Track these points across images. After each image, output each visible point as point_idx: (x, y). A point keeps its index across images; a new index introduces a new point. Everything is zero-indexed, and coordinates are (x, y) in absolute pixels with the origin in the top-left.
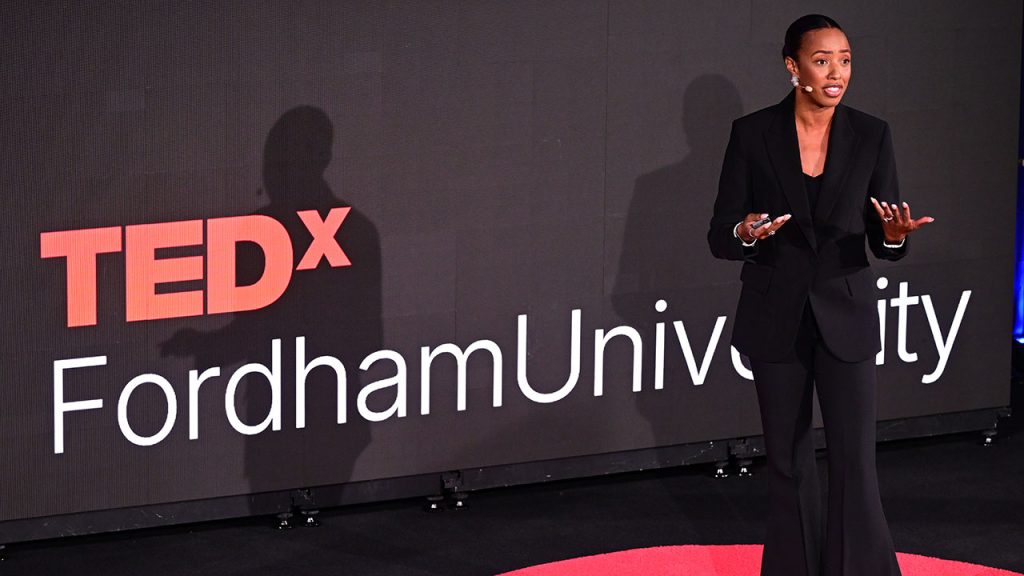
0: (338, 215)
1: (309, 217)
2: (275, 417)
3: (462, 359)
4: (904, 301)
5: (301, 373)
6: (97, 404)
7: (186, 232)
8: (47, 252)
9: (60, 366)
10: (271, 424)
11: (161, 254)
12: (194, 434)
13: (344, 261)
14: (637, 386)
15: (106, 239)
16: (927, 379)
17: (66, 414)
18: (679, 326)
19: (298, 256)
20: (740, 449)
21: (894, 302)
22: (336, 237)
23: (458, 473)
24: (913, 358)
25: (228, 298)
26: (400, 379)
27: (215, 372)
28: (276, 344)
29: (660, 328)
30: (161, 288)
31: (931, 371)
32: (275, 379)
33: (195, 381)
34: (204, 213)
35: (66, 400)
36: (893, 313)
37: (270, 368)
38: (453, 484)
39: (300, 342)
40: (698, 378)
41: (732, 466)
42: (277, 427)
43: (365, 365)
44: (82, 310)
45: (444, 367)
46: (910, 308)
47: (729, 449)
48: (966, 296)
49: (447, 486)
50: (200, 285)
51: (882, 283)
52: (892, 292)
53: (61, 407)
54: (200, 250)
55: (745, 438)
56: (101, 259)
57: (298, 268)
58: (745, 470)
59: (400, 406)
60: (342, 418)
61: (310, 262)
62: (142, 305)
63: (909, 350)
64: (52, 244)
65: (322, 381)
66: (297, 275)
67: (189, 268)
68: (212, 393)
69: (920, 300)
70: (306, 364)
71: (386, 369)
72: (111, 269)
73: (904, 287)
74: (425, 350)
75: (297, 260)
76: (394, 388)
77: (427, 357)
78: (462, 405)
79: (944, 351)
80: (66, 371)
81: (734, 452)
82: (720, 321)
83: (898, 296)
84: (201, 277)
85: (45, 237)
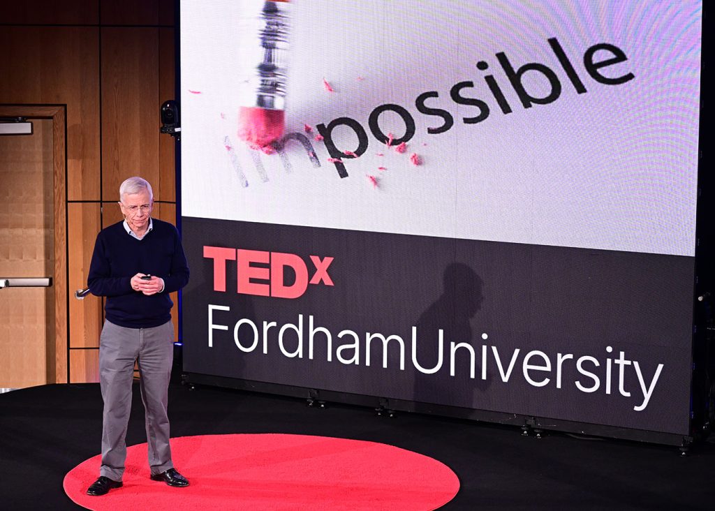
0: (328, 260)
1: (315, 259)
2: (300, 350)
3: (385, 343)
5: (312, 333)
6: (226, 328)
7: (261, 257)
8: (206, 255)
9: (211, 307)
10: (298, 354)
11: (252, 264)
12: (265, 351)
13: (331, 284)
14: (473, 376)
15: (230, 253)
16: (637, 408)
17: (213, 330)
18: (494, 349)
19: (310, 277)
20: (531, 422)
21: (616, 361)
22: (327, 271)
23: (387, 400)
24: (628, 394)
25: (280, 291)
26: (356, 346)
27: (274, 324)
28: (301, 317)
29: (484, 348)
30: (252, 280)
31: (640, 405)
32: (300, 333)
33: (266, 327)
34: (270, 249)
35: (213, 323)
36: (615, 368)
38: (383, 404)
39: (311, 318)
40: (505, 379)
41: (531, 431)
42: (301, 356)
43: (341, 335)
44: (220, 285)
45: (377, 344)
46: (625, 366)
47: (526, 421)
48: (660, 367)
50: (268, 282)
51: (609, 349)
52: (615, 356)
53: (211, 326)
54: (268, 266)
55: (534, 417)
56: (228, 262)
57: (310, 282)
58: (538, 435)
59: (356, 358)
60: (330, 359)
61: (315, 281)
62: (244, 287)
63: (626, 390)
64: (208, 252)
65: (320, 337)
66: (310, 287)
67: (262, 273)
68: (273, 333)
69: (632, 363)
70: (314, 329)
71: (349, 339)
72: (231, 266)
73: (622, 354)
74: (368, 334)
75: (310, 279)
76: (354, 349)
77: (369, 338)
78: (385, 365)
79: (647, 397)
80: (213, 310)
81: (528, 423)
82: (517, 351)
83: (619, 358)
84: (268, 279)
85: (206, 248)
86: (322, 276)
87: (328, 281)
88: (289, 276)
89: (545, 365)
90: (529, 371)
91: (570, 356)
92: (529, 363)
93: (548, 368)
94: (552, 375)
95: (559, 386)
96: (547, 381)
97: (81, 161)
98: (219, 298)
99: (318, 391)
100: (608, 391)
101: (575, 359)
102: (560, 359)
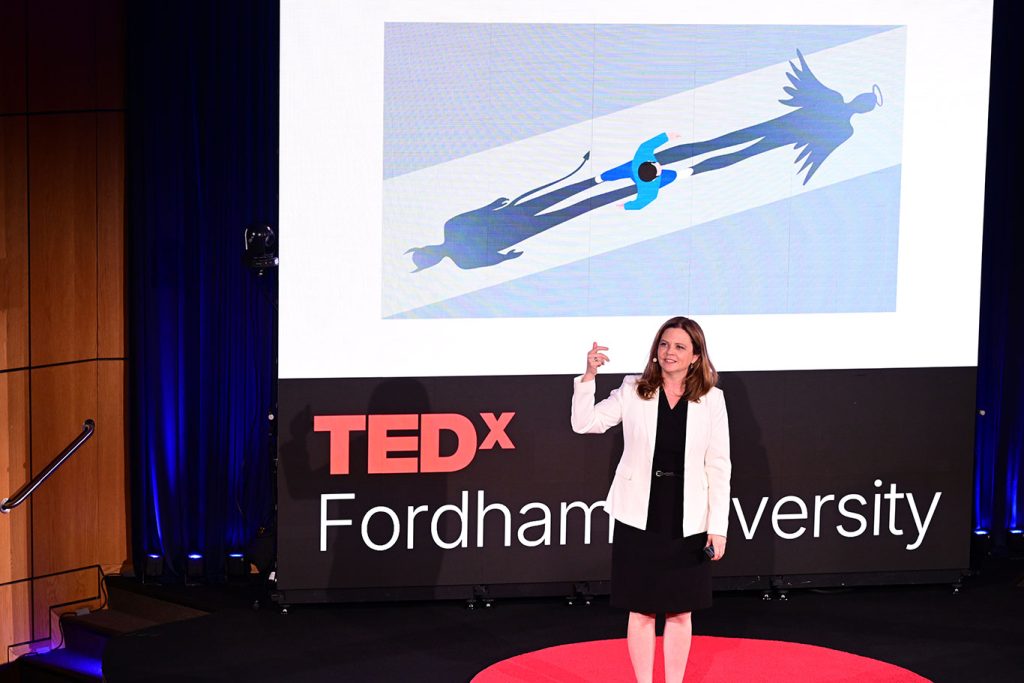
0: (507, 417)
1: (488, 417)
2: (463, 539)
3: (588, 512)
4: (893, 496)
5: (481, 513)
6: (348, 522)
7: (408, 421)
8: (317, 428)
9: (325, 498)
10: (461, 544)
11: (391, 433)
12: (410, 545)
13: (511, 446)
15: (356, 422)
16: (910, 547)
17: (328, 527)
18: (736, 501)
19: (480, 440)
20: (778, 583)
21: (886, 496)
22: (505, 430)
23: (586, 584)
24: (900, 532)
25: (434, 464)
26: (547, 521)
27: (424, 508)
28: (465, 494)
30: (391, 455)
31: (913, 542)
32: (464, 516)
33: (412, 513)
34: (419, 410)
36: (885, 504)
37: (461, 508)
38: (581, 589)
39: (481, 494)
40: (749, 535)
41: (775, 593)
42: (465, 545)
43: (524, 511)
44: (339, 464)
45: (576, 516)
46: (897, 500)
47: (771, 582)
48: (938, 496)
49: (579, 590)
50: (416, 454)
51: (878, 483)
52: (885, 489)
53: (325, 523)
54: (417, 433)
55: (782, 576)
56: (352, 434)
57: (480, 448)
58: (783, 596)
59: (547, 538)
60: (508, 542)
61: (487, 444)
62: (378, 464)
63: (897, 528)
64: (321, 423)
65: (494, 519)
66: (479, 453)
67: (409, 443)
68: (423, 521)
69: (905, 496)
70: (485, 507)
71: (538, 514)
72: (359, 443)
73: (893, 487)
74: (563, 505)
75: (480, 442)
76: (543, 527)
77: (564, 509)
78: (587, 540)
79: (922, 531)
80: (329, 501)
81: (775, 584)
82: (765, 500)
83: (889, 492)
84: (416, 449)
85: (317, 419)
86: (498, 437)
87: (507, 444)
88: (448, 443)
89: (799, 511)
90: (780, 522)
91: (831, 497)
92: (780, 512)
93: (804, 515)
94: (808, 523)
95: (817, 534)
96: (802, 530)
97: (5, 315)
98: (339, 484)
99: (487, 586)
100: (876, 532)
101: (838, 500)
102: (819, 502)
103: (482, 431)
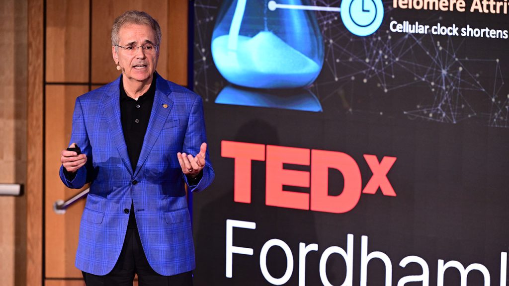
0: (389, 162)
1: (371, 160)
2: (349, 283)
3: (464, 273)
5: (365, 259)
6: (250, 252)
7: (299, 155)
8: (224, 153)
9: (231, 224)
11: (286, 166)
12: (302, 283)
13: (392, 193)
15: (256, 151)
17: (235, 256)
19: (364, 184)
25: (323, 202)
26: (425, 278)
27: (314, 247)
28: (350, 238)
30: (286, 188)
32: (349, 260)
33: (303, 250)
34: (311, 145)
35: (234, 245)
37: (346, 250)
39: (365, 239)
43: (404, 263)
44: (243, 193)
45: (452, 276)
50: (307, 190)
53: (231, 249)
54: (307, 169)
56: (254, 163)
61: (371, 189)
62: (275, 197)
64: (228, 149)
66: (363, 196)
67: (299, 179)
68: (313, 259)
70: (368, 254)
71: (415, 269)
72: (258, 169)
74: (441, 262)
75: (364, 186)
76: (421, 283)
77: (442, 267)
80: (235, 229)
84: (308, 185)
85: (224, 144)
86: (380, 182)
87: (388, 190)
88: (336, 183)
97: (64, 30)
98: (241, 212)
103: (366, 174)
